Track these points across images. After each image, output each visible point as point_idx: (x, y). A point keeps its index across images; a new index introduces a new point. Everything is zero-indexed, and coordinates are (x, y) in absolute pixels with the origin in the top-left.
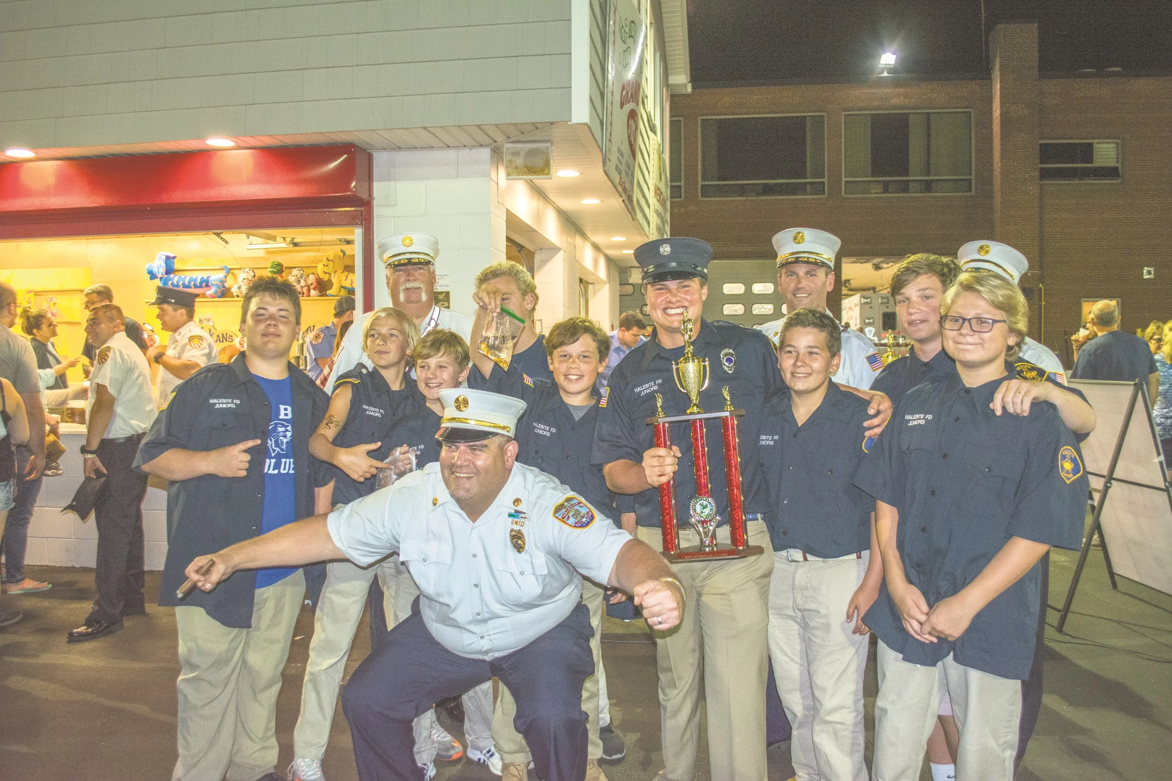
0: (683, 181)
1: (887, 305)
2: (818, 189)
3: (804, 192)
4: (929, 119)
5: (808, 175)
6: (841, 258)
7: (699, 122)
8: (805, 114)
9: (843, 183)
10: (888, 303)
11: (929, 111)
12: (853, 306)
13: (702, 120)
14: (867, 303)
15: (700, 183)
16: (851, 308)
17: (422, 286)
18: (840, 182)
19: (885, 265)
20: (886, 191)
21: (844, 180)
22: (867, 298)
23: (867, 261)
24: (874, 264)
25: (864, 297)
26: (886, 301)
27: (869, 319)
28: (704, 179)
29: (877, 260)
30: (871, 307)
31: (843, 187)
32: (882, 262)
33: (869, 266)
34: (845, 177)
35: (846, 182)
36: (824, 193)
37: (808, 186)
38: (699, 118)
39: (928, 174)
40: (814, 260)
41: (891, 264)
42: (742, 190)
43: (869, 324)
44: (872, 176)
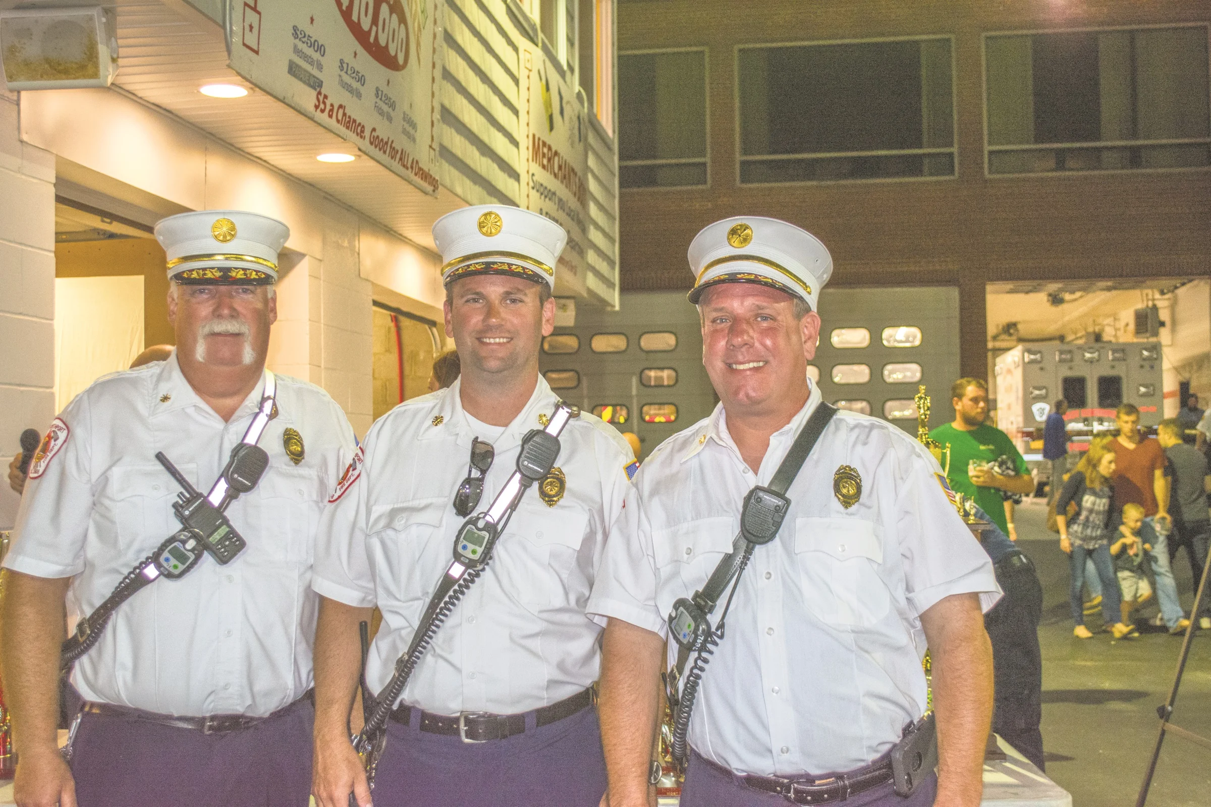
0: (708, 155)
1: (1069, 364)
2: (945, 164)
3: (919, 172)
4: (1132, 41)
5: (925, 140)
6: (985, 285)
7: (736, 54)
8: (917, 38)
9: (986, 153)
10: (1071, 360)
11: (1134, 27)
12: (1012, 367)
13: (740, 50)
14: (1032, 362)
15: (738, 157)
16: (1009, 371)
17: (245, 329)
18: (981, 151)
19: (1067, 296)
20: (1061, 165)
21: (987, 148)
22: (1034, 353)
23: (1035, 290)
24: (1050, 295)
25: (1030, 351)
26: (1068, 356)
27: (1039, 389)
28: (745, 151)
29: (1053, 287)
30: (1042, 369)
31: (986, 160)
32: (1061, 290)
33: (1041, 297)
34: (990, 143)
35: (991, 153)
36: (952, 172)
37: (926, 161)
38: (737, 47)
39: (1134, 135)
40: (520, 270)
41: (1078, 294)
42: (810, 170)
43: (1038, 399)
44: (1036, 141)
